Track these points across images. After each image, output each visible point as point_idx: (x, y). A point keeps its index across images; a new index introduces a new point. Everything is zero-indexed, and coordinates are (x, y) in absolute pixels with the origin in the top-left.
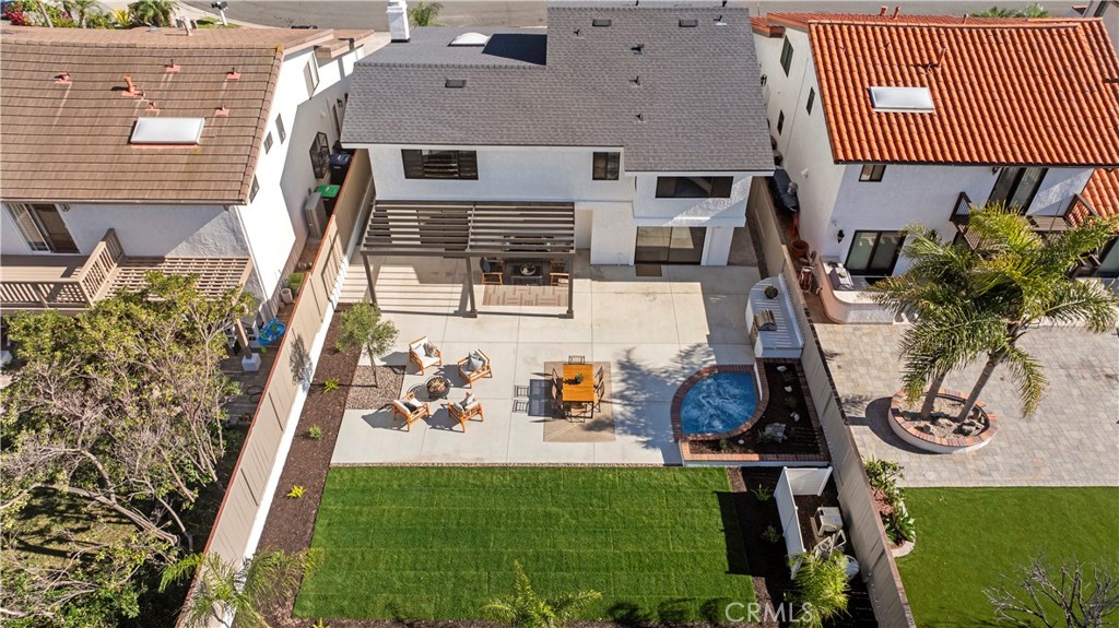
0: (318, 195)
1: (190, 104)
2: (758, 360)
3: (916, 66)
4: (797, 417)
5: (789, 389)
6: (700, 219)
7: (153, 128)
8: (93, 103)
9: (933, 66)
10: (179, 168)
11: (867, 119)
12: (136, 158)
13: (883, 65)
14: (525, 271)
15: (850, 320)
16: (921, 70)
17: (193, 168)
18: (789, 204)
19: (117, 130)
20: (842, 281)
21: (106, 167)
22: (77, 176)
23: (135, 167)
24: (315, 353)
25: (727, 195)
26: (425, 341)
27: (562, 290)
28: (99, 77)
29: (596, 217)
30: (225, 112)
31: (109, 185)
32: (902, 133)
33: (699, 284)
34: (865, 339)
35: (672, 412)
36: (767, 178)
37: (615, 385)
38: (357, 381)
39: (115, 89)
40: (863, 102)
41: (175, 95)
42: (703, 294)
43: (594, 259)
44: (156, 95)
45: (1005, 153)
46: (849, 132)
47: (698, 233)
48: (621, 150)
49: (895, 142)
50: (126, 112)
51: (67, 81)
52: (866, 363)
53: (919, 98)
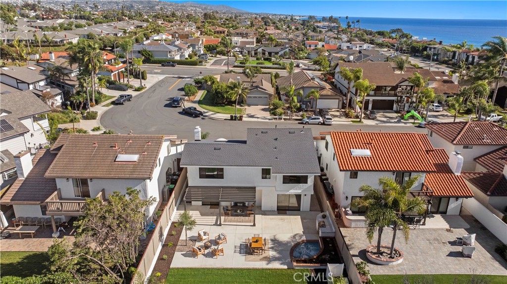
0: (168, 187)
1: (135, 151)
2: (320, 237)
3: (365, 144)
4: (333, 253)
5: (331, 245)
6: (298, 192)
7: (122, 157)
8: (104, 151)
9: (371, 144)
10: (130, 168)
11: (350, 158)
12: (117, 166)
13: (354, 143)
14: (239, 211)
15: (352, 226)
16: (367, 145)
17: (134, 168)
18: (330, 191)
19: (111, 158)
20: (348, 212)
21: (107, 168)
22: (98, 170)
23: (116, 168)
24: (165, 233)
25: (306, 182)
26: (204, 230)
27: (252, 217)
28: (106, 144)
29: (263, 192)
30: (146, 153)
31: (107, 173)
32: (361, 162)
33: (300, 216)
34: (358, 232)
35: (290, 253)
36: (319, 176)
37: (270, 245)
38: (179, 244)
39: (111, 147)
40: (348, 153)
41: (130, 149)
42: (301, 219)
43: (263, 209)
44: (124, 149)
45: (395, 168)
46: (344, 162)
47: (298, 197)
48: (271, 168)
49: (359, 165)
50: (114, 153)
51: (96, 145)
52: (359, 239)
53: (367, 152)
